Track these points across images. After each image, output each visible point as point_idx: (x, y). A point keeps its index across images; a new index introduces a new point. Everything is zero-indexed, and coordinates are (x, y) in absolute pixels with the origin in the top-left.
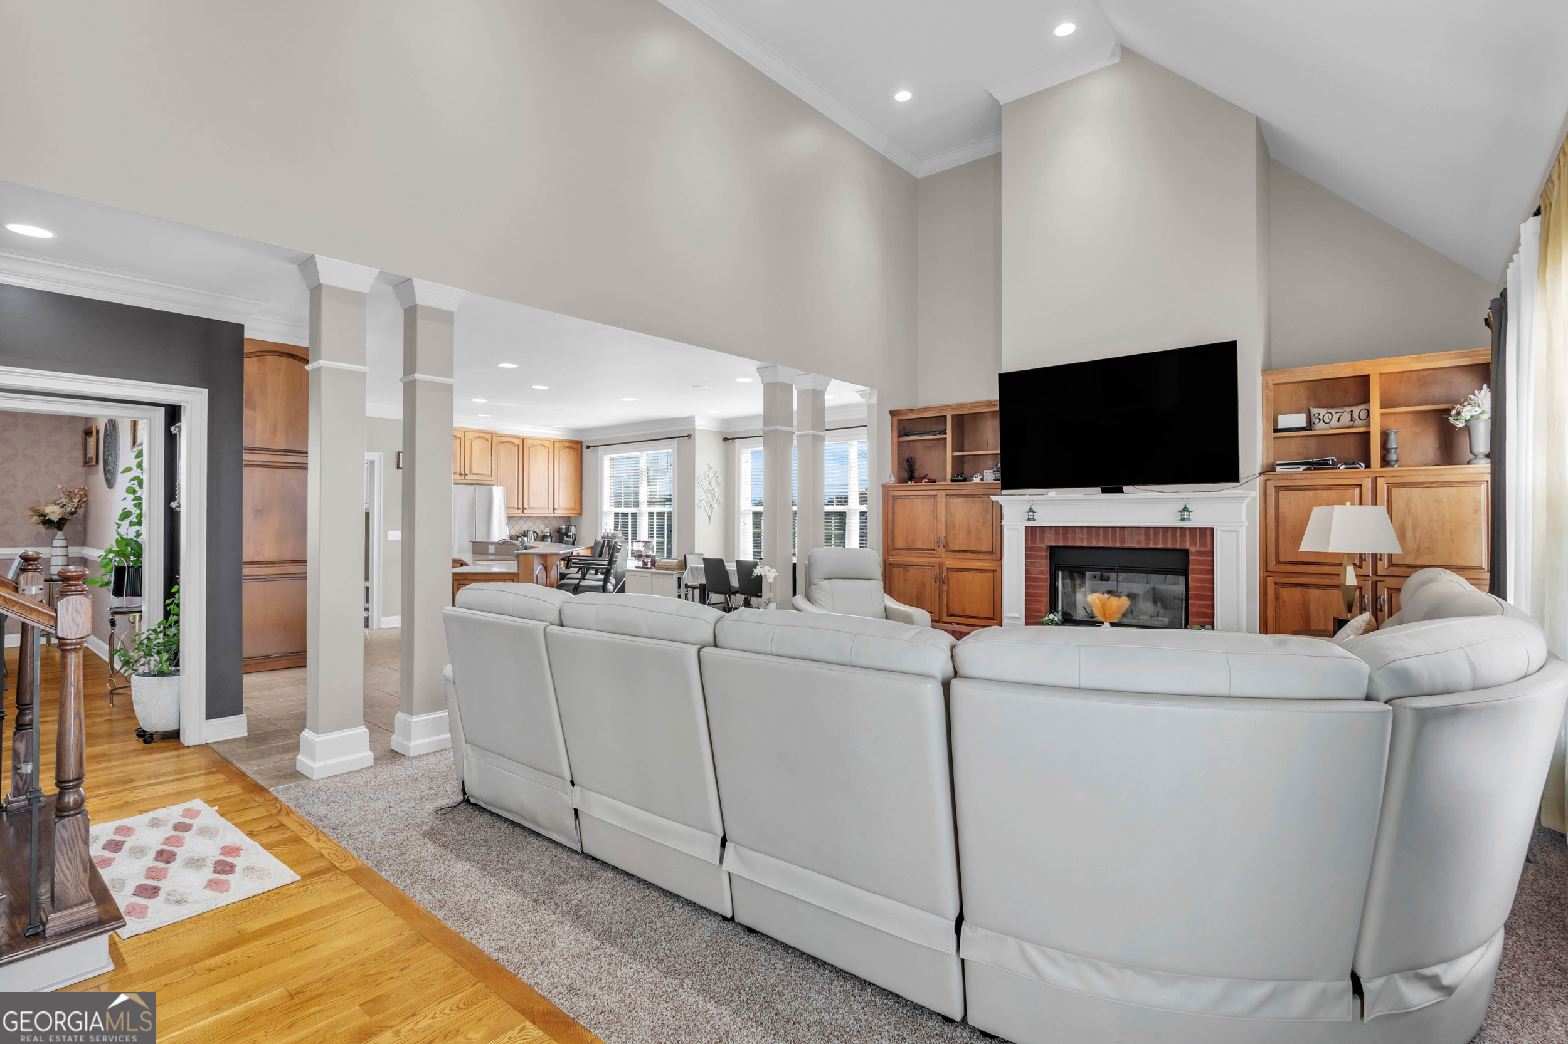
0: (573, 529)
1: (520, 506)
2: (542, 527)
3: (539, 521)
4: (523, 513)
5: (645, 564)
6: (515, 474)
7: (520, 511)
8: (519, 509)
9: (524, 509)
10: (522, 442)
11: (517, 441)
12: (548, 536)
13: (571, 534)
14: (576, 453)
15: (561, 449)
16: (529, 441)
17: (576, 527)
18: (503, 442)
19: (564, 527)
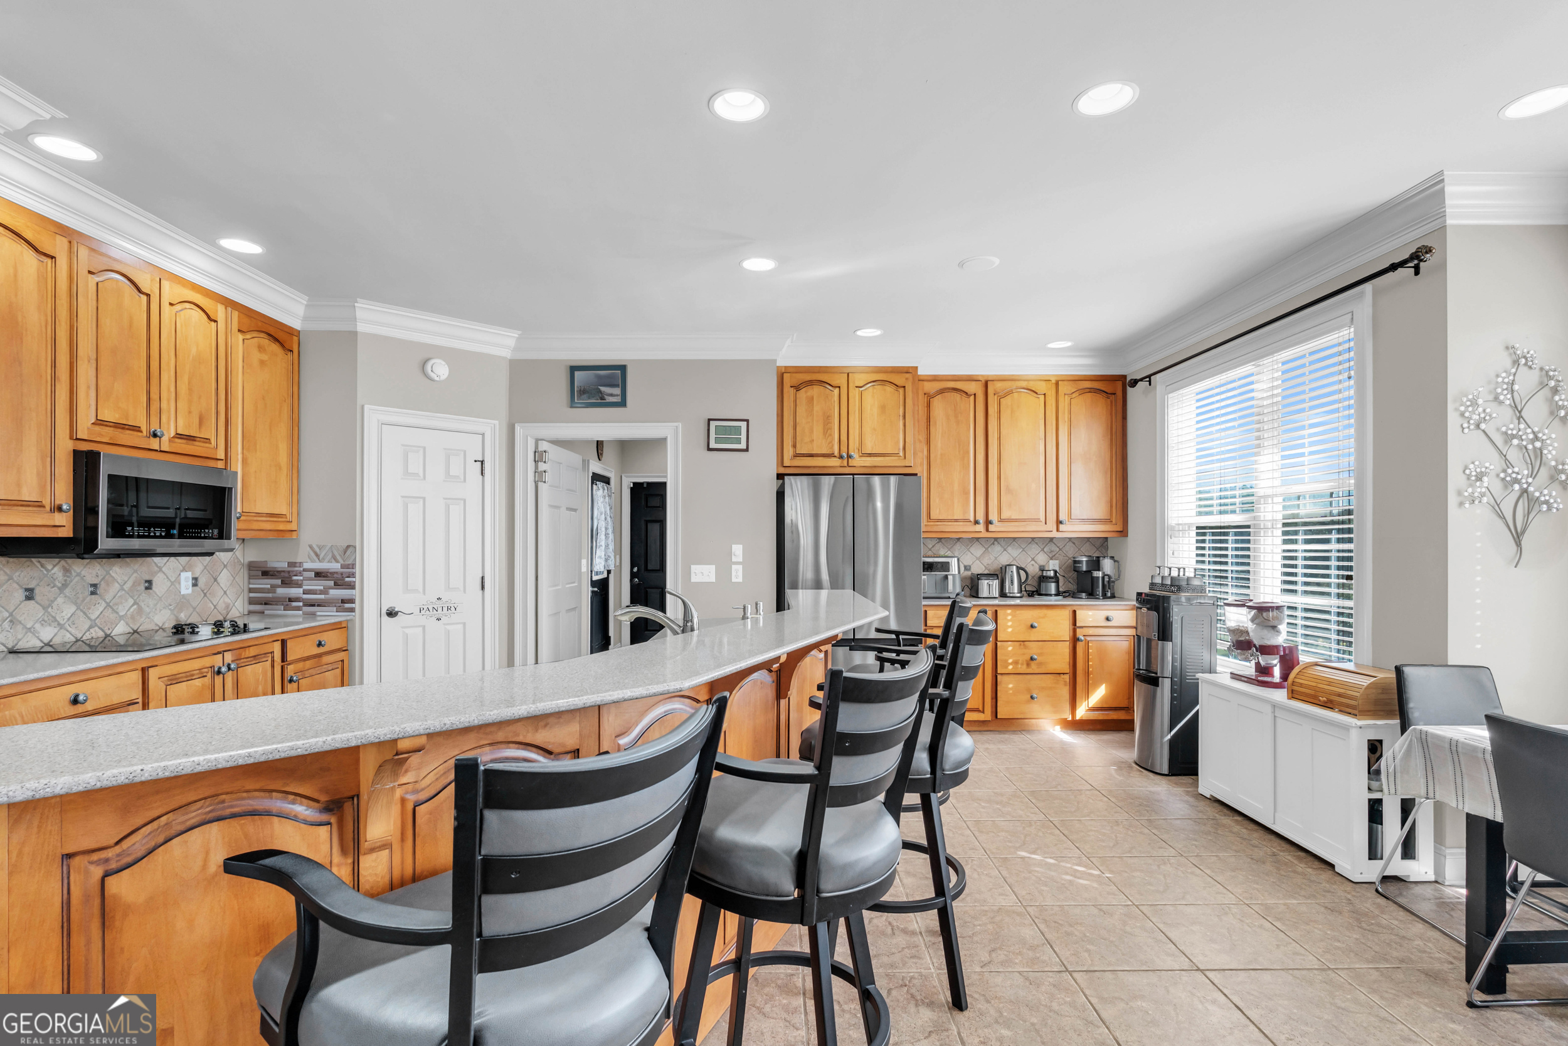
0: (1107, 565)
1: (981, 517)
2: (1042, 559)
3: (1034, 546)
4: (987, 530)
5: (1263, 670)
6: (968, 452)
7: (981, 527)
8: (976, 522)
9: (988, 522)
10: (984, 389)
11: (971, 387)
12: (1051, 578)
13: (1100, 574)
14: (1111, 402)
15: (1074, 395)
16: (999, 385)
17: (1112, 561)
18: (942, 391)
19: (1084, 559)
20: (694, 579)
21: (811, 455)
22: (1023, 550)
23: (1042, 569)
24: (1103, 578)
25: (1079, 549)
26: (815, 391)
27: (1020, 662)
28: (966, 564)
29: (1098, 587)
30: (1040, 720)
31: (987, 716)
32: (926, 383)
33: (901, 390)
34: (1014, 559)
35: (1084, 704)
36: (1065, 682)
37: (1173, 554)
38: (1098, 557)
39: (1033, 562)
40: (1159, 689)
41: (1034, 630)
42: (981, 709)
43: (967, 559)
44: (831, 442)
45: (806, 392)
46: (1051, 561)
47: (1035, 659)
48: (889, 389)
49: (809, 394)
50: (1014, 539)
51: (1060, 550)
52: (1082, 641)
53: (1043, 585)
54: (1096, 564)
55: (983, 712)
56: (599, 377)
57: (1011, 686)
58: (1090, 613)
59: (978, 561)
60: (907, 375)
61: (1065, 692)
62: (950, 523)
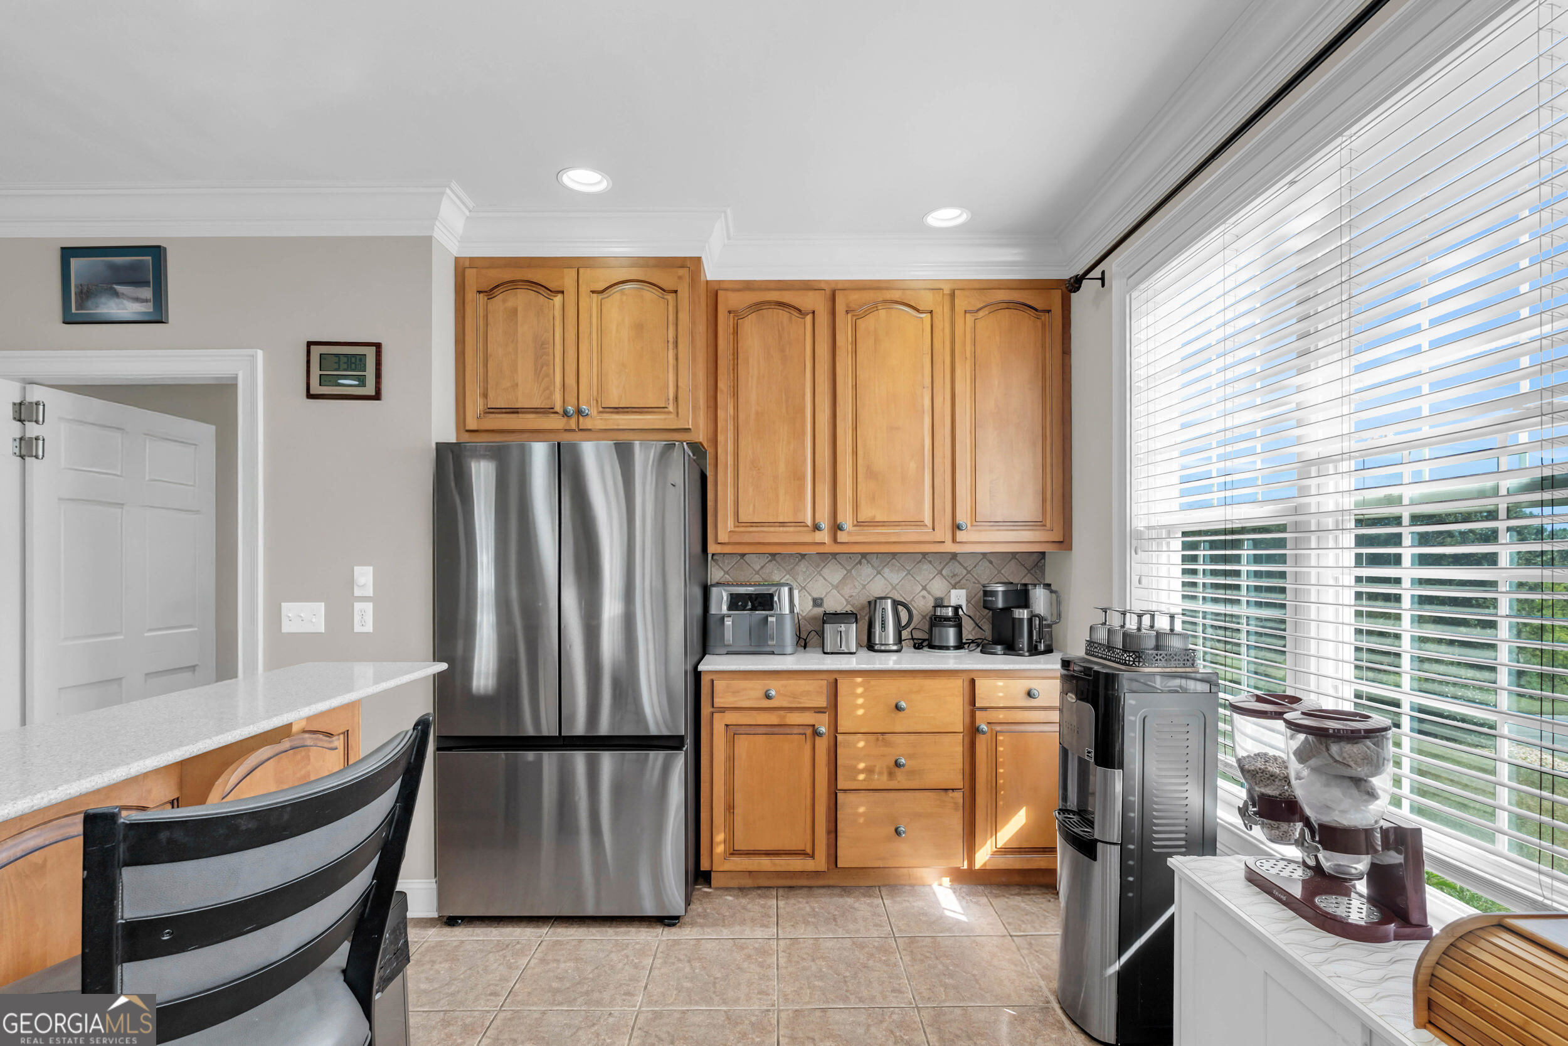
0: (1040, 599)
1: (824, 520)
2: (938, 587)
3: (926, 566)
4: (835, 540)
6: (802, 410)
7: (824, 536)
8: (816, 528)
9: (837, 527)
10: (830, 304)
11: (808, 301)
12: (947, 619)
13: (1023, 614)
14: (1044, 325)
15: (981, 314)
16: (854, 297)
17: (1047, 592)
18: (758, 307)
19: (1000, 588)
20: (287, 627)
21: (514, 411)
22: (909, 573)
23: (939, 604)
24: (1030, 621)
25: (999, 572)
26: (521, 299)
27: (877, 769)
28: (815, 596)
29: (1021, 636)
30: (915, 869)
31: (820, 862)
32: (730, 294)
33: (670, 297)
34: (894, 588)
35: (989, 842)
36: (956, 803)
37: (1140, 582)
38: (1026, 585)
39: (924, 593)
40: (1097, 866)
41: (901, 714)
42: (809, 851)
43: (818, 588)
44: (547, 388)
45: (504, 301)
46: (953, 592)
47: (903, 765)
48: (650, 294)
49: (510, 304)
50: (894, 555)
51: (969, 572)
52: (984, 733)
53: (936, 630)
54: (1021, 597)
55: (813, 856)
56: (114, 268)
57: (862, 810)
58: (1000, 683)
59: (835, 592)
60: (681, 272)
61: (956, 822)
62: (772, 529)
